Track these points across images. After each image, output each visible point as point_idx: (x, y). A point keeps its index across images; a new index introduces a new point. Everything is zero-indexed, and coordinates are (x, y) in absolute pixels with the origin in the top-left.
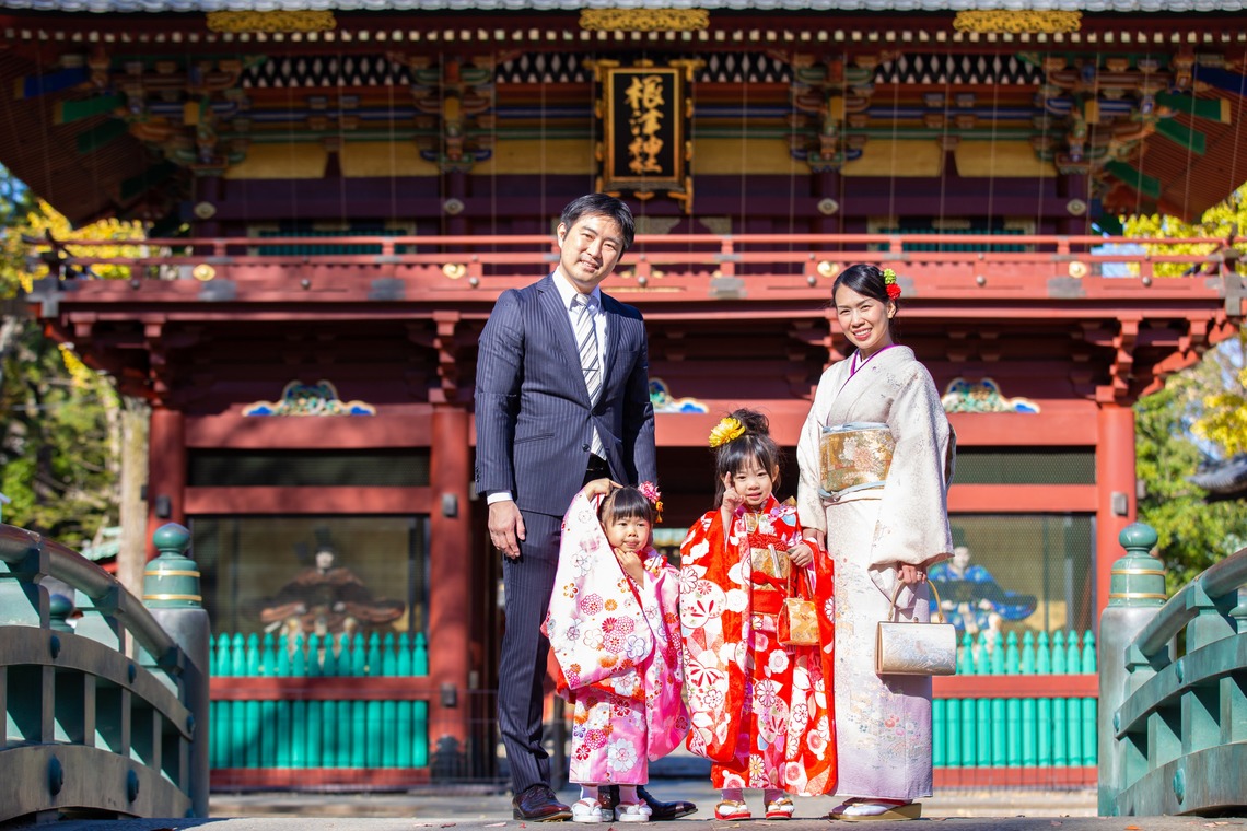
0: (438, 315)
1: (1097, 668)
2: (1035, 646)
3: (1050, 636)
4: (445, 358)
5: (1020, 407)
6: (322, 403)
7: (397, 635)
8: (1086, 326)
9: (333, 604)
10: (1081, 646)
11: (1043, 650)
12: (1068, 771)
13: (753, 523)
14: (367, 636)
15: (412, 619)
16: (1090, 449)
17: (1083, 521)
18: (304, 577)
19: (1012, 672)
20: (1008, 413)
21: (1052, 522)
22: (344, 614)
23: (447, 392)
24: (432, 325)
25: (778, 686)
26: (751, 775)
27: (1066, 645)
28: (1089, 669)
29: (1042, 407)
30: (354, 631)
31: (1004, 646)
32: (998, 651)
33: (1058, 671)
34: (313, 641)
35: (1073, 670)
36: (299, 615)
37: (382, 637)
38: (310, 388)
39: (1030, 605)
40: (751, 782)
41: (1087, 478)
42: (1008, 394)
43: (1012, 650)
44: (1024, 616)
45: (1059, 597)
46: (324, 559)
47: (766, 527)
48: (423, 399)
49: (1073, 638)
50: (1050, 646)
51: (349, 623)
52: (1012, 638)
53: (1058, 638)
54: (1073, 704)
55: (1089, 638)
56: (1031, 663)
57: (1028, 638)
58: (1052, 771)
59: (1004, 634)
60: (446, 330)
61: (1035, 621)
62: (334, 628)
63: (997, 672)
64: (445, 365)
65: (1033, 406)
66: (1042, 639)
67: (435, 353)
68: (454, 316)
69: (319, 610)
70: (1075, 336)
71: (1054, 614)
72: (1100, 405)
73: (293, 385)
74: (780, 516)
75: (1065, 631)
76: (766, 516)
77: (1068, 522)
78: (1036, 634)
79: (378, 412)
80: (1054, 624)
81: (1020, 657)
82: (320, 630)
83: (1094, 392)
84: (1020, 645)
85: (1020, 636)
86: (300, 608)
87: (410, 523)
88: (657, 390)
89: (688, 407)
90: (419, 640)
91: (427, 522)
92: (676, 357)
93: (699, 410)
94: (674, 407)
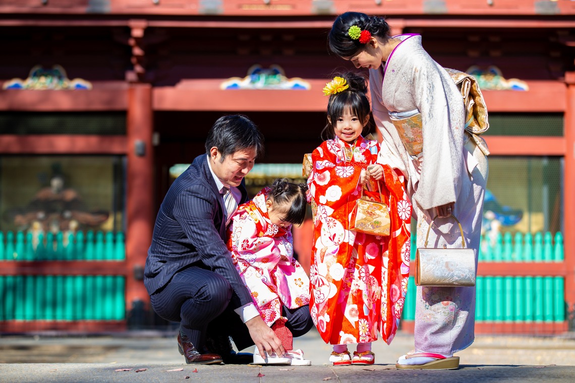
0: (133, 23)
1: (565, 257)
2: (523, 242)
3: (533, 236)
4: (137, 51)
5: (515, 87)
6: (55, 81)
7: (105, 233)
8: (560, 33)
9: (62, 212)
10: (553, 243)
11: (528, 246)
12: (544, 325)
13: (350, 154)
14: (85, 234)
15: (115, 223)
16: (560, 114)
17: (555, 162)
18: (43, 194)
19: (508, 260)
20: (507, 91)
21: (534, 162)
22: (70, 219)
23: (139, 75)
24: (128, 30)
25: (372, 268)
26: (361, 334)
27: (543, 242)
28: (558, 258)
29: (529, 86)
30: (77, 230)
31: (503, 242)
32: (499, 247)
33: (538, 259)
34: (50, 237)
35: (548, 259)
36: (41, 221)
37: (95, 234)
38: (47, 71)
39: (519, 215)
40: (361, 339)
41: (558, 132)
42: (507, 77)
43: (508, 246)
44: (515, 222)
45: (539, 210)
46: (56, 183)
47: (359, 156)
48: (122, 78)
49: (548, 237)
50: (533, 242)
51: (73, 224)
52: (508, 237)
53: (538, 238)
54: (548, 281)
55: (558, 237)
56: (519, 254)
57: (518, 237)
58: (533, 325)
59: (502, 234)
60: (138, 33)
61: (522, 226)
62: (64, 229)
63: (498, 259)
64: (138, 57)
65: (523, 85)
66: (528, 238)
67: (130, 49)
68: (143, 24)
69: (55, 216)
70: (552, 39)
71: (534, 222)
72: (568, 85)
73: (36, 69)
74: (368, 148)
75: (543, 233)
76: (358, 148)
77: (545, 162)
78: (524, 235)
79: (94, 87)
80: (535, 228)
81: (513, 250)
82: (55, 229)
83: (563, 76)
84: (513, 242)
85: (513, 235)
86: (41, 215)
87: (112, 161)
88: (275, 73)
89: (297, 85)
90: (120, 237)
91: (125, 160)
92: (289, 52)
93: (303, 88)
94: (288, 84)
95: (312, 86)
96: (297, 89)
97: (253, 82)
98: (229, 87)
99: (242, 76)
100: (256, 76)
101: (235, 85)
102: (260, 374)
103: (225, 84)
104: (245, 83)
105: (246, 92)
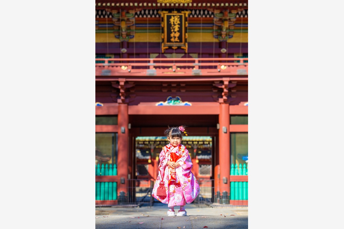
0: (120, 80)
4: (122, 91)
7: (109, 165)
14: (101, 165)
15: (113, 160)
23: (122, 100)
24: (118, 82)
30: (97, 163)
37: (105, 165)
60: (122, 83)
64: (122, 93)
67: (119, 89)
68: (124, 80)
79: (104, 105)
87: (112, 135)
88: (178, 99)
89: (186, 104)
90: (115, 166)
91: (117, 134)
92: (183, 91)
93: (189, 105)
94: (183, 104)
95: (192, 104)
96: (186, 105)
97: (168, 103)
98: (159, 105)
99: (165, 101)
100: (170, 101)
101: (161, 104)
102: (162, 219)
103: (157, 104)
104: (165, 104)
105: (166, 107)
